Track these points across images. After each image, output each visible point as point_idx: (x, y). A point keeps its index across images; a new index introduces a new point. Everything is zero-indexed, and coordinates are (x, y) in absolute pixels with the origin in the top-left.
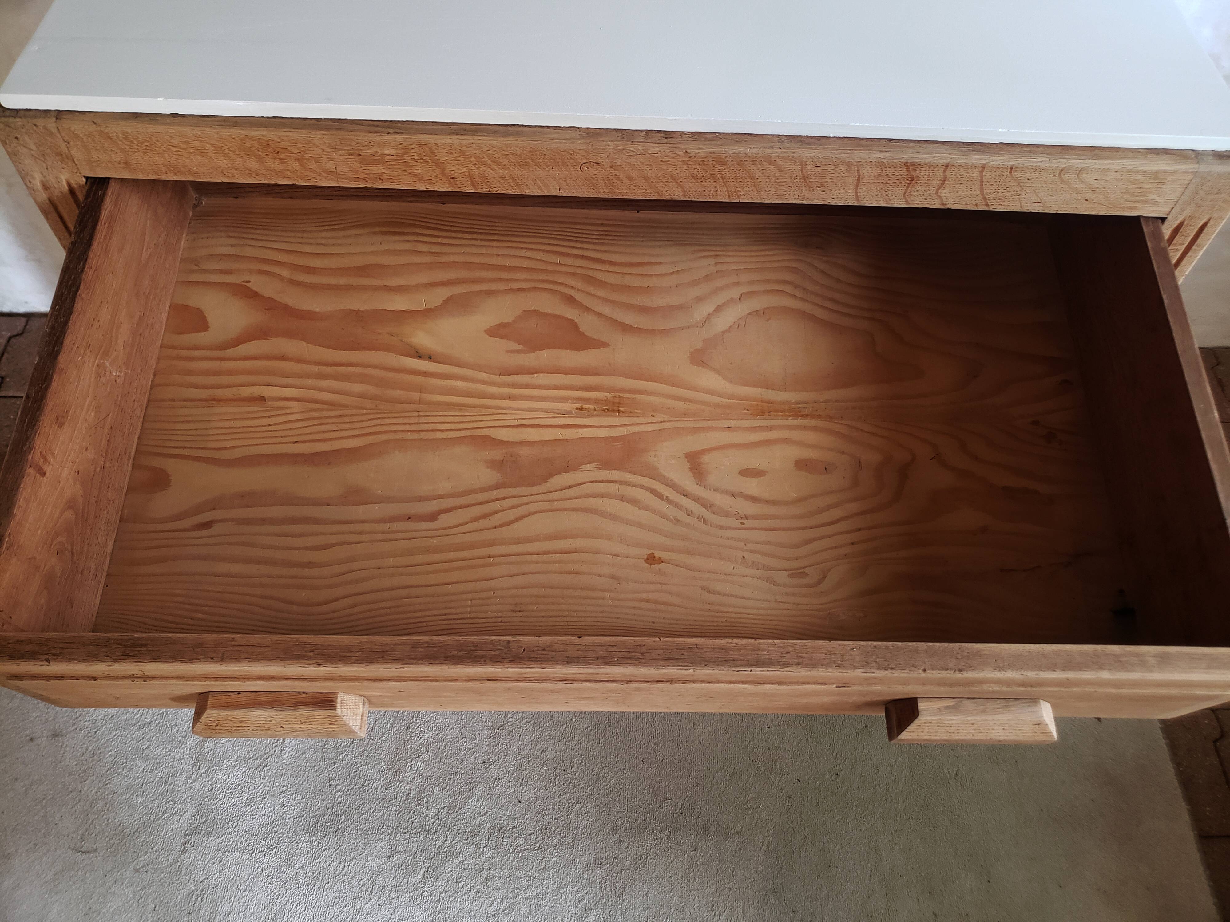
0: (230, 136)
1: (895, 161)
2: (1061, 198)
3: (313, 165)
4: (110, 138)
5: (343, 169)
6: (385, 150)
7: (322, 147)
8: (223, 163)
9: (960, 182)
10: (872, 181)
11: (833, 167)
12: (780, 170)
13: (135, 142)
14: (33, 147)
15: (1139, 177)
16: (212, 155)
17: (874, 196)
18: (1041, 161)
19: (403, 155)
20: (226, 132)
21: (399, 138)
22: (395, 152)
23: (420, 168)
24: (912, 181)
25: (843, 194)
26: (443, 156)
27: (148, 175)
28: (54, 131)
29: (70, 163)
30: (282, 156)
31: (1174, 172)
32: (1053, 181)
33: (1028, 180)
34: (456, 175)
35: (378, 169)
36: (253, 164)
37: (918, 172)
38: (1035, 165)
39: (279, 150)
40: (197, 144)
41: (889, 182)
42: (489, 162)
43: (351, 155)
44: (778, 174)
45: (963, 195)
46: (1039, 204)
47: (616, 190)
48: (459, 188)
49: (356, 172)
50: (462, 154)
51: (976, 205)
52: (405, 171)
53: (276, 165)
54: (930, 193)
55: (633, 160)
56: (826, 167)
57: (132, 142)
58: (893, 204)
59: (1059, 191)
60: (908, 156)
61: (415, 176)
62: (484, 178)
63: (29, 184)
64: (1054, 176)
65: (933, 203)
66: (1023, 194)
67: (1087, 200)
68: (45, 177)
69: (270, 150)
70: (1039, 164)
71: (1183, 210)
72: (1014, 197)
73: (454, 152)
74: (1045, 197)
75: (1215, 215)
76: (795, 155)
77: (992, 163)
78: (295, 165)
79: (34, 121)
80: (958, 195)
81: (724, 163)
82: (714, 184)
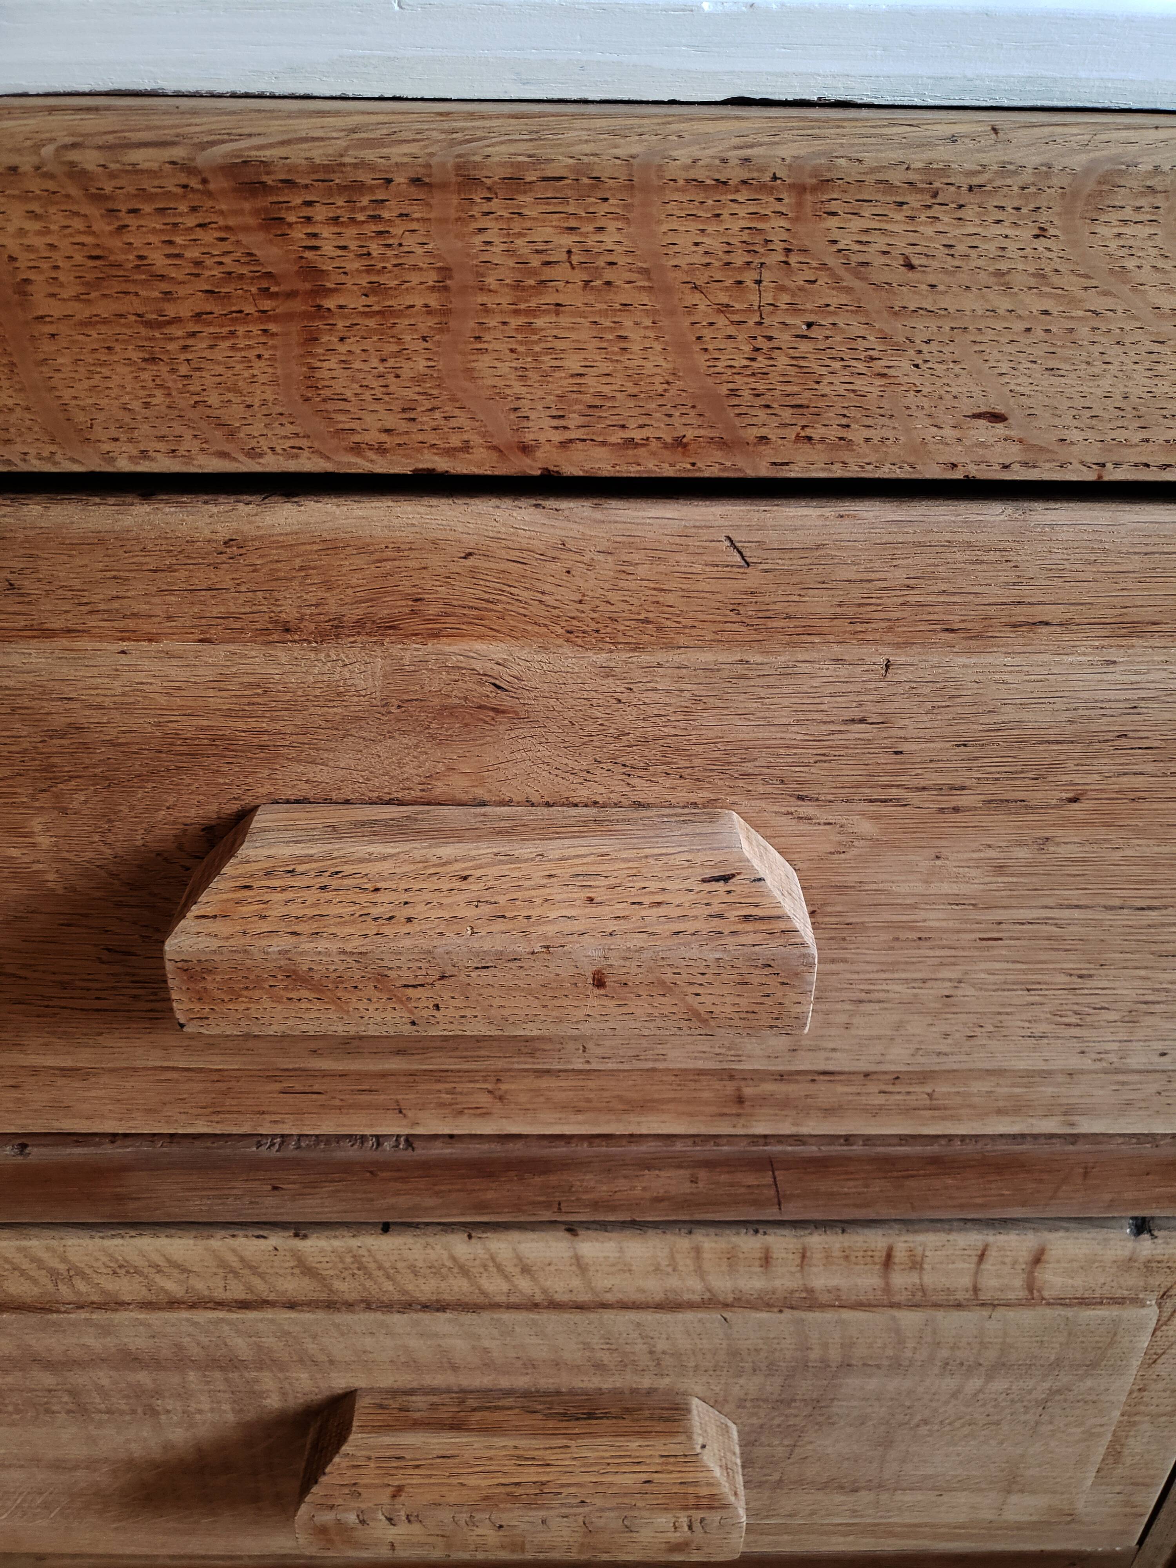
1: (136, 156)
2: (1106, 383)
9: (550, 298)
10: (83, 312)
17: (136, 405)
18: (953, 139)
32: (1040, 275)
33: (910, 266)
37: (298, 234)
38: (918, 159)
41: (171, 311)
45: (592, 383)
46: (1000, 429)
51: (680, 444)
54: (419, 380)
58: (253, 454)
59: (1084, 331)
64: (1042, 233)
65: (455, 441)
66: (906, 365)
70: (942, 154)
72: (859, 384)
74: (1021, 383)
77: (684, 155)
80: (561, 383)
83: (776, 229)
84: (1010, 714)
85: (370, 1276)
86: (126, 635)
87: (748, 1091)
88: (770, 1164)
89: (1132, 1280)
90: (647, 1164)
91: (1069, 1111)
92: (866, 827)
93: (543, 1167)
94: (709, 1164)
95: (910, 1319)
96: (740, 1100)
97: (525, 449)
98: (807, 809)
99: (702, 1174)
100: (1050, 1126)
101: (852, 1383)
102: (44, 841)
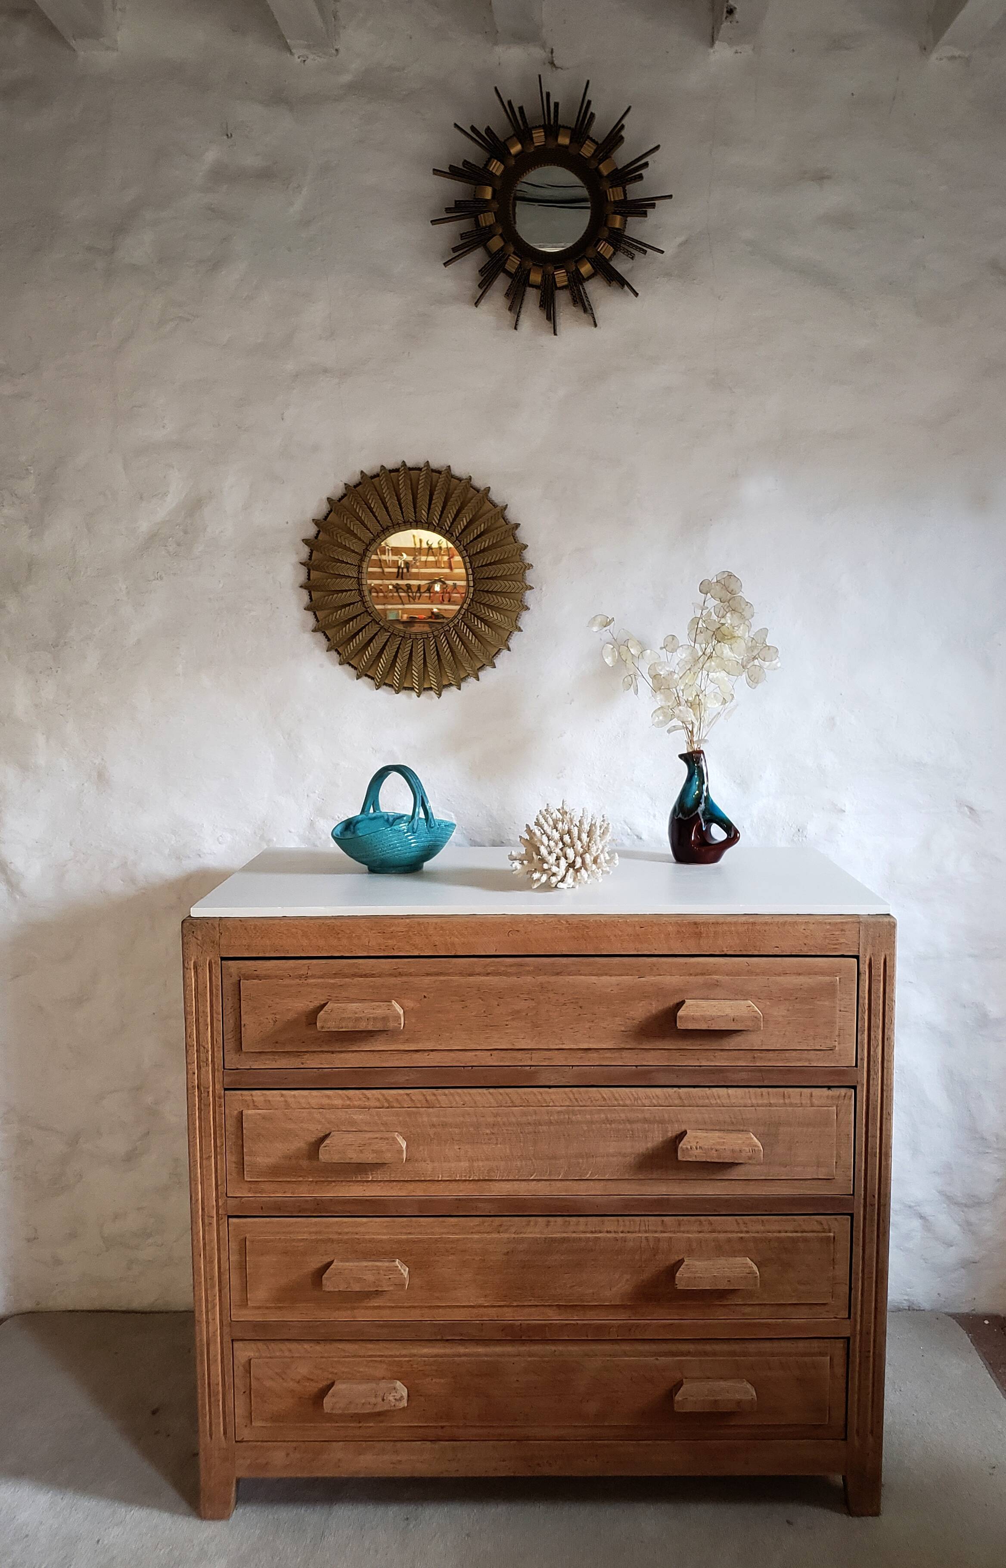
0: (314, 924)
3: (355, 941)
4: (245, 929)
5: (373, 943)
6: (399, 929)
7: (364, 928)
8: (305, 942)
11: (650, 927)
12: (621, 931)
13: (259, 931)
14: (200, 938)
15: (828, 927)
16: (300, 937)
19: (408, 931)
20: (312, 922)
21: (408, 920)
22: (404, 930)
23: (417, 940)
24: (699, 935)
25: (660, 945)
26: (431, 931)
27: (259, 953)
28: (217, 926)
29: (217, 947)
30: (340, 936)
31: (846, 923)
34: (437, 943)
35: (390, 942)
36: (321, 942)
39: (339, 931)
40: (294, 930)
42: (456, 933)
43: (379, 933)
44: (620, 934)
46: (778, 948)
47: (528, 949)
48: (438, 953)
49: (379, 945)
50: (442, 928)
51: (741, 950)
52: (408, 942)
53: (334, 942)
55: (536, 928)
56: (646, 928)
57: (257, 931)
60: (692, 919)
61: (414, 945)
62: (453, 944)
63: (186, 965)
67: (805, 944)
68: (198, 958)
69: (334, 932)
70: (767, 920)
71: (866, 950)
73: (437, 927)
75: (888, 953)
76: (628, 921)
78: (345, 941)
79: (208, 921)
81: (588, 928)
82: (585, 942)
83: (750, 928)
84: (785, 986)
85: (691, 1099)
86: (671, 975)
87: (755, 1056)
88: (761, 1071)
89: (830, 1102)
90: (740, 1071)
91: (809, 1060)
92: (768, 1003)
93: (721, 1071)
94: (751, 1071)
95: (790, 1109)
96: (754, 1058)
97: (723, 951)
98: (760, 1000)
99: (749, 1073)
100: (806, 1064)
101: (782, 1129)
102: (654, 1006)
